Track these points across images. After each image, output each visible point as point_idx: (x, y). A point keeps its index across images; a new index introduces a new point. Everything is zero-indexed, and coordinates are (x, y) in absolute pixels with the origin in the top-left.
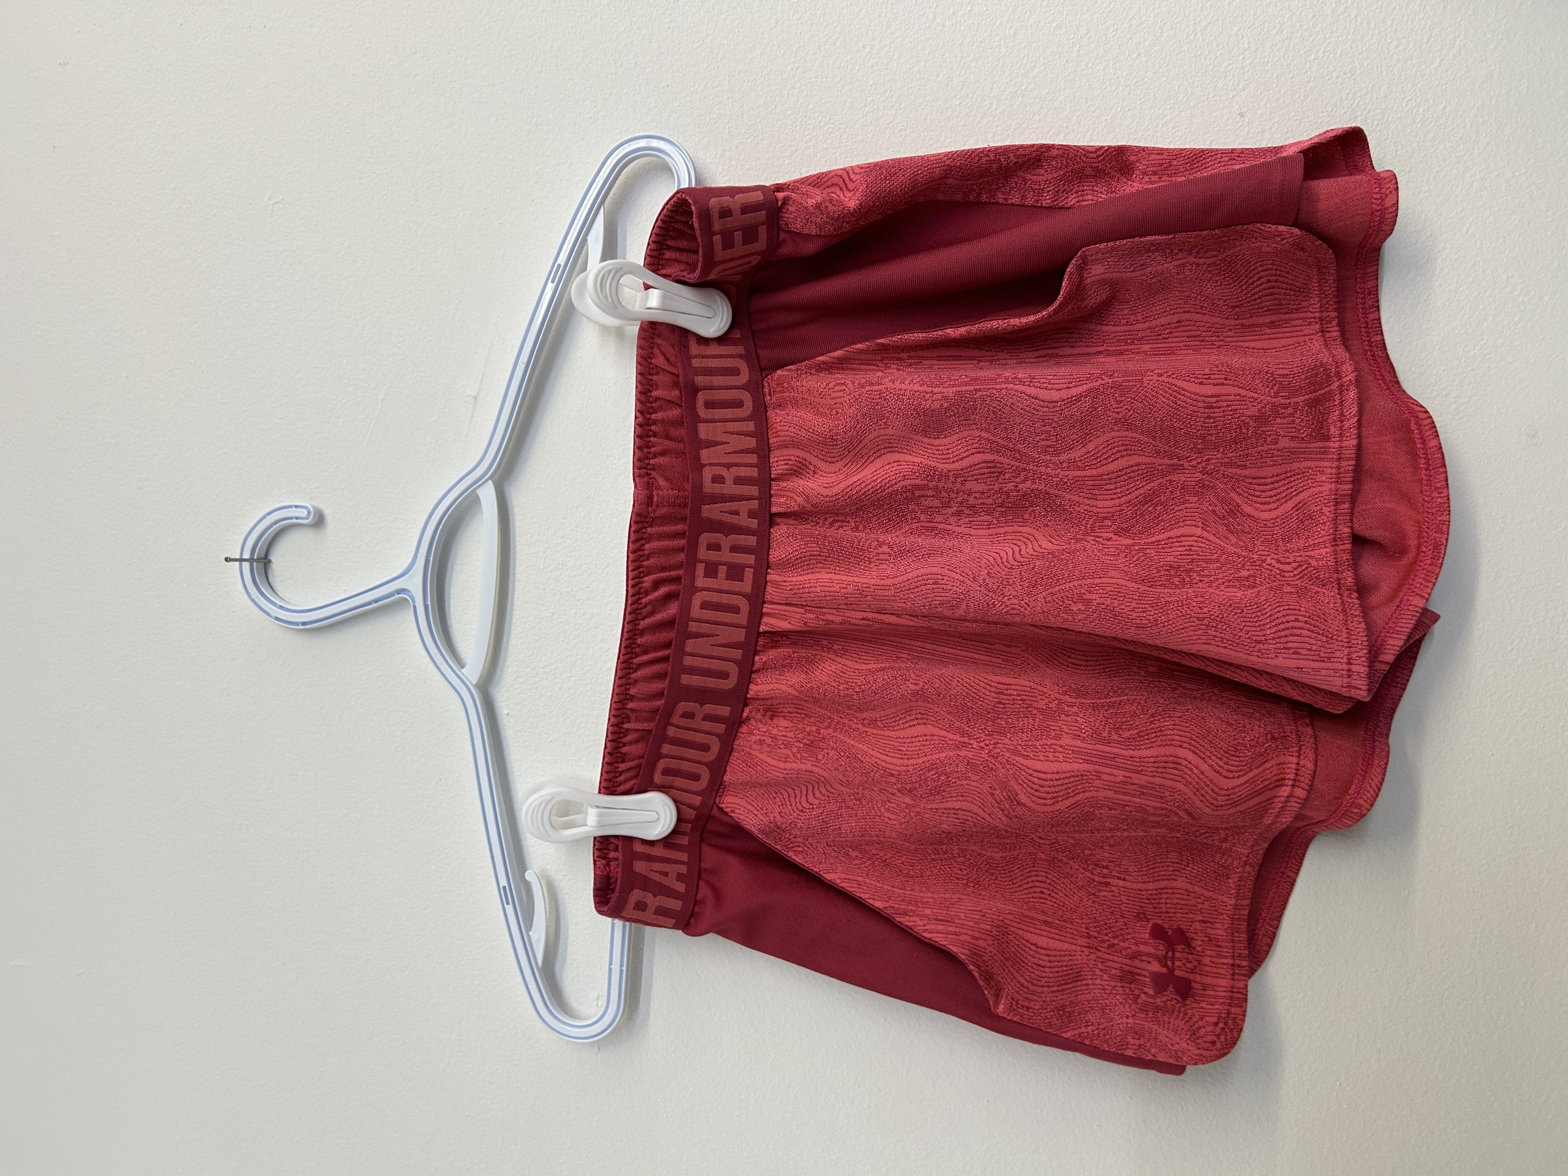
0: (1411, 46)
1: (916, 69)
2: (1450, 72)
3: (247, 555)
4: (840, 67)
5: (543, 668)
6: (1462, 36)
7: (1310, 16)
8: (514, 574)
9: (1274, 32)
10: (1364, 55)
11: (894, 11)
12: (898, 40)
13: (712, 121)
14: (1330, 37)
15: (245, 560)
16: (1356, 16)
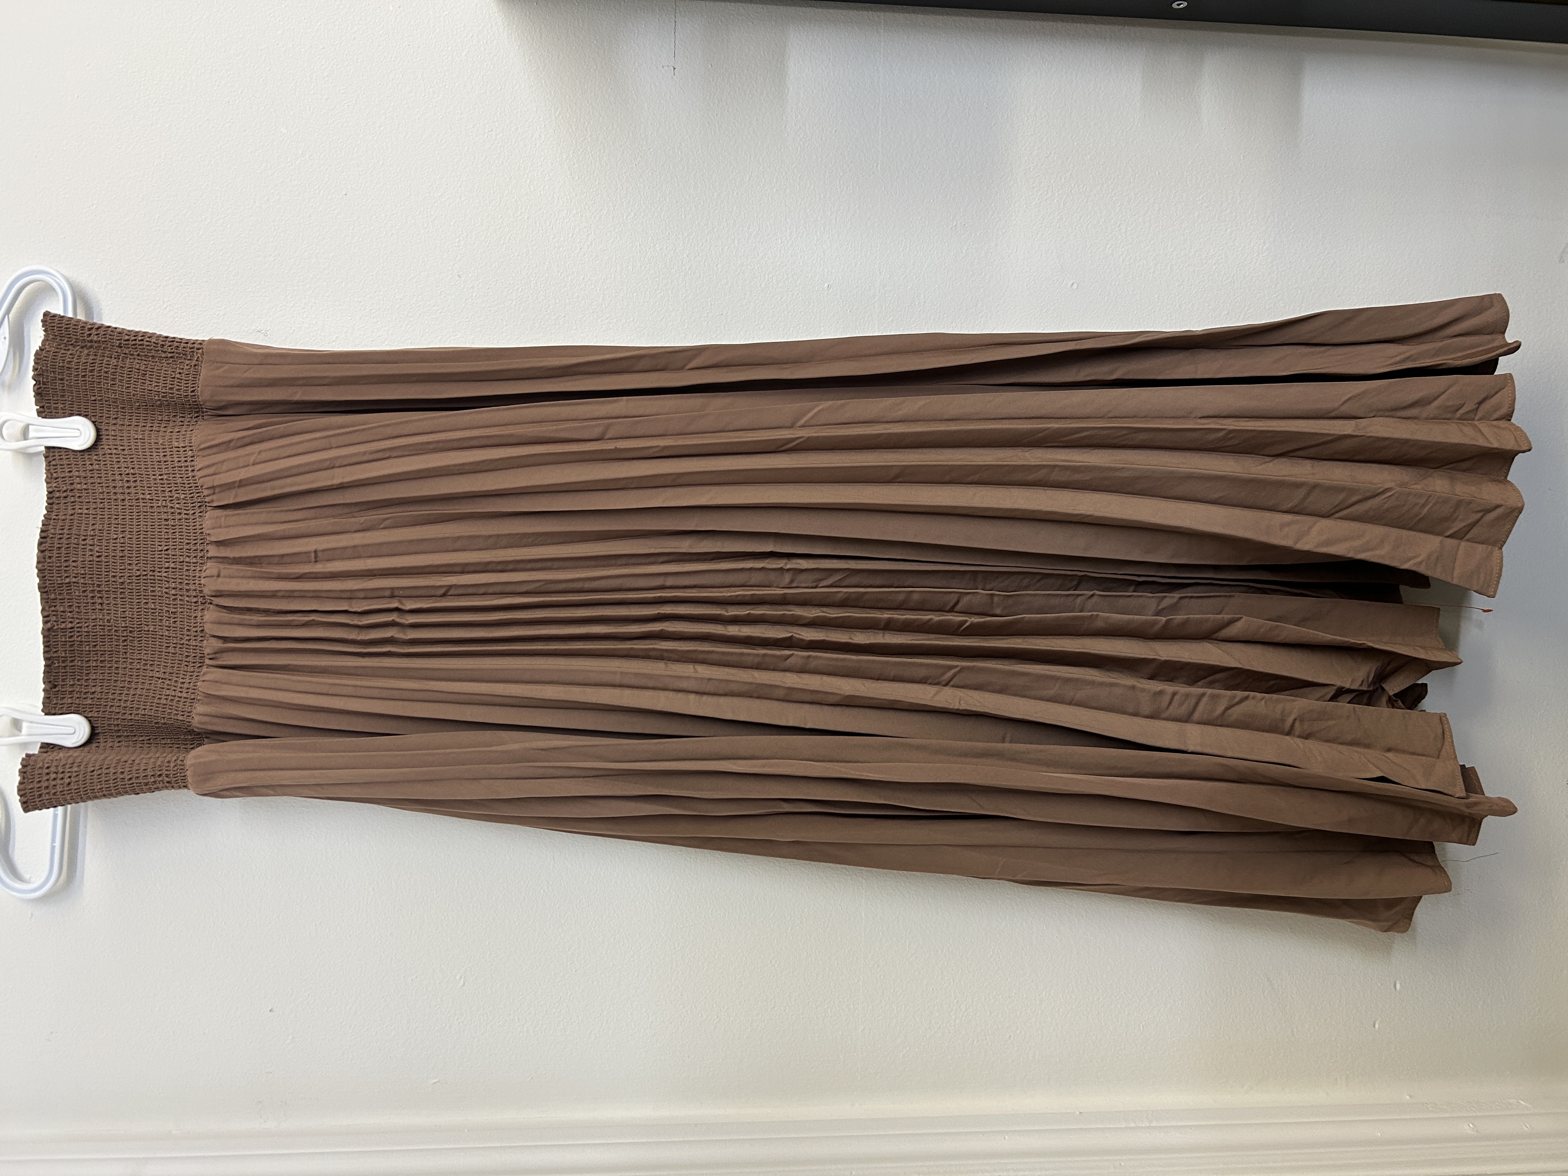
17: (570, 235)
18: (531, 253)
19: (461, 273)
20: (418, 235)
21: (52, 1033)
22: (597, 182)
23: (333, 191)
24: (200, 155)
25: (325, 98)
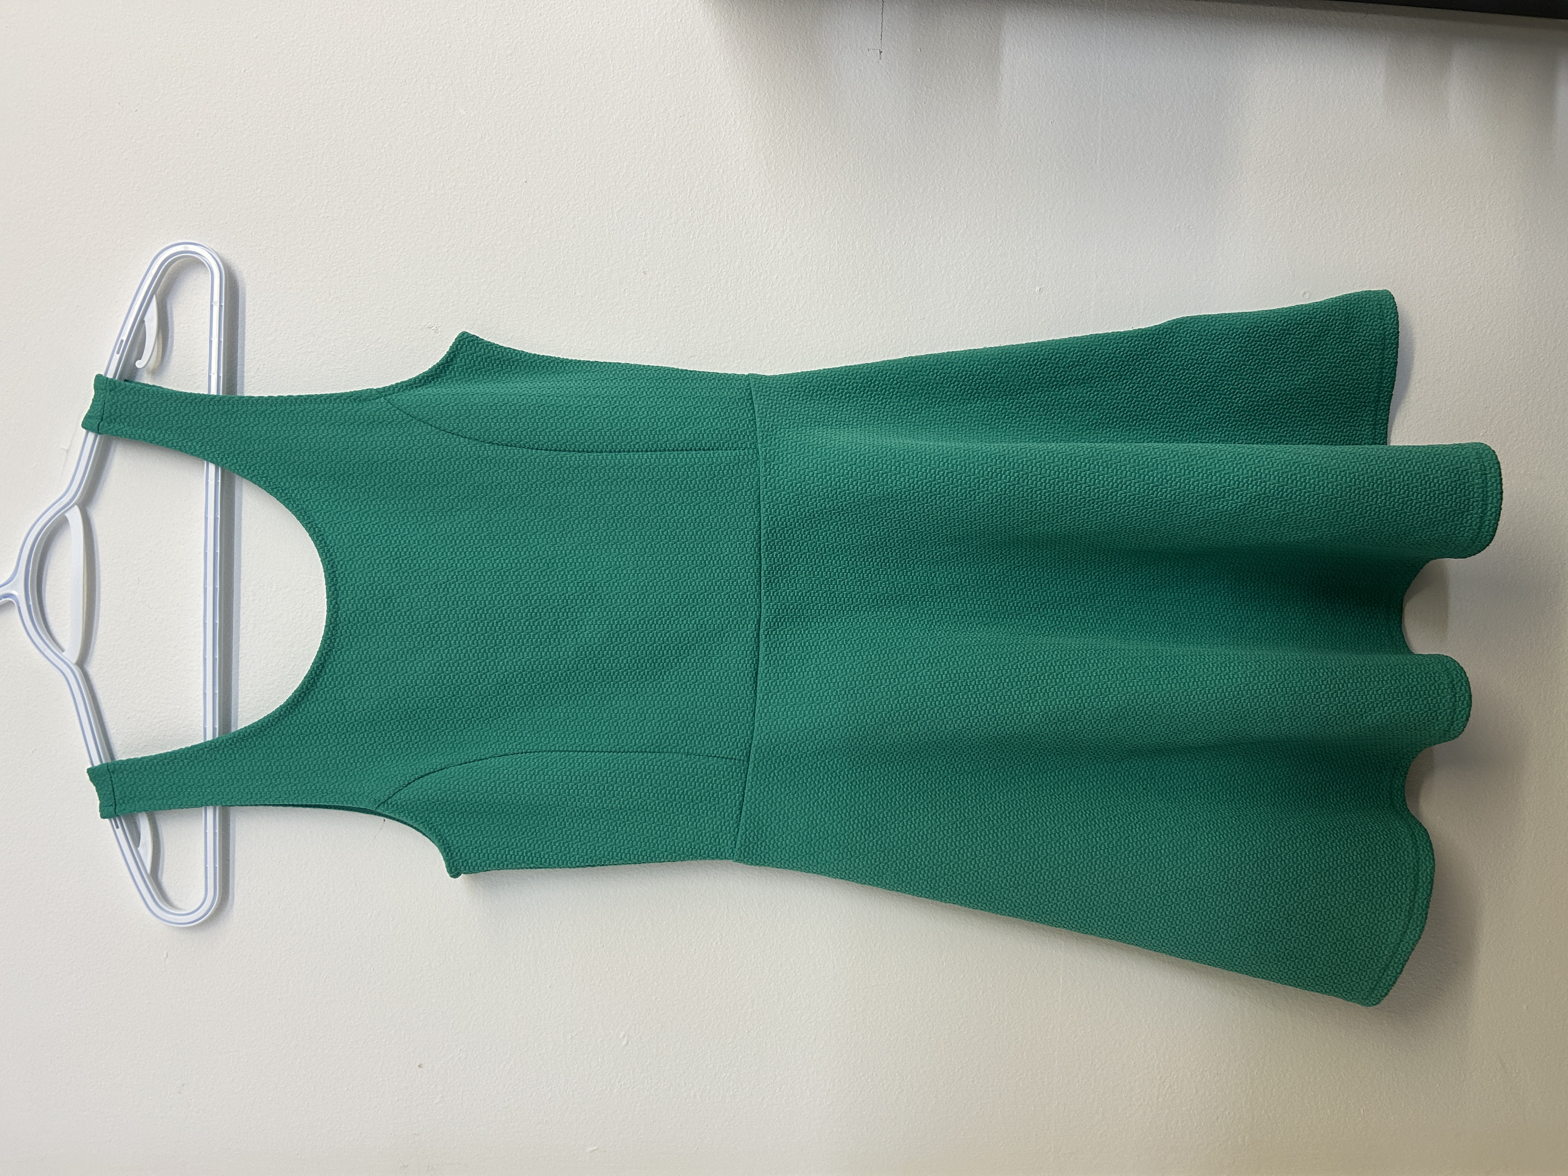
17: (764, 231)
18: (721, 249)
19: (647, 270)
20: (603, 227)
21: (183, 1085)
22: (794, 174)
23: (512, 178)
24: (373, 137)
25: (507, 78)
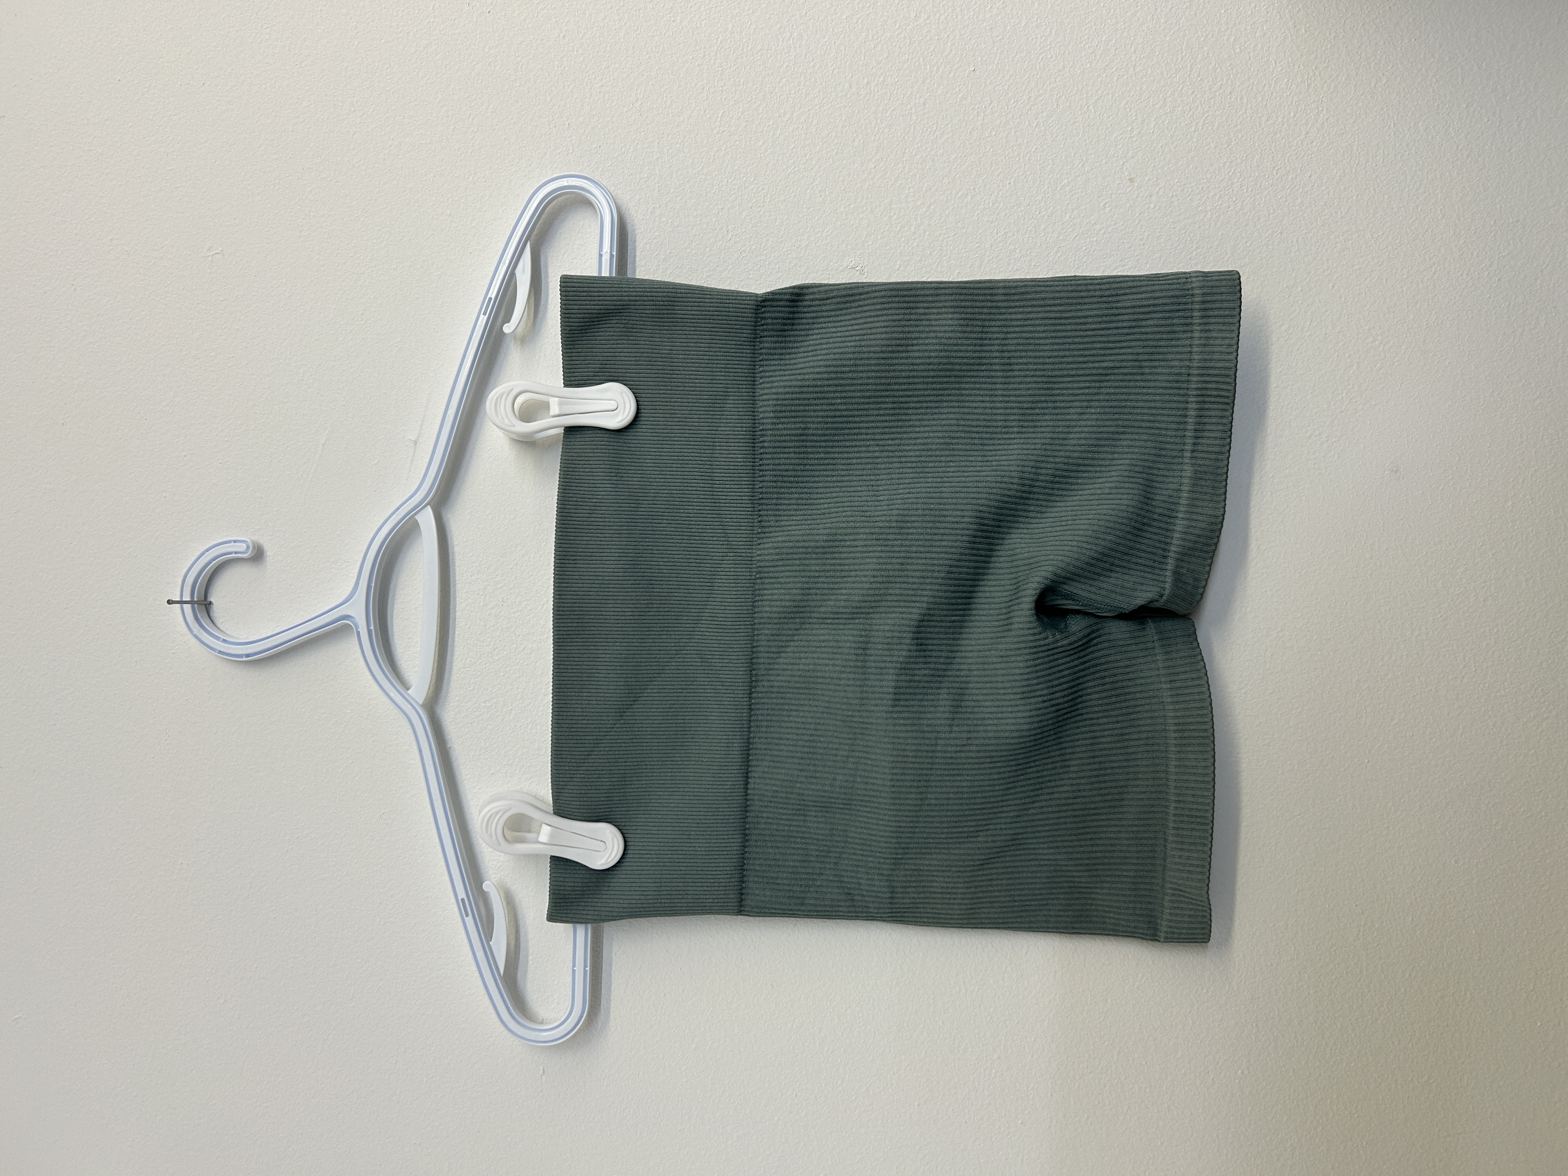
0: (1280, 120)
1: (834, 134)
2: (1315, 144)
3: (187, 598)
4: (763, 131)
5: (484, 702)
6: (1325, 112)
7: (1190, 91)
8: (455, 612)
9: (1158, 106)
10: (1239, 127)
11: (813, 80)
12: (817, 107)
13: (643, 181)
14: (1208, 111)
15: (186, 602)
16: (1230, 93)
